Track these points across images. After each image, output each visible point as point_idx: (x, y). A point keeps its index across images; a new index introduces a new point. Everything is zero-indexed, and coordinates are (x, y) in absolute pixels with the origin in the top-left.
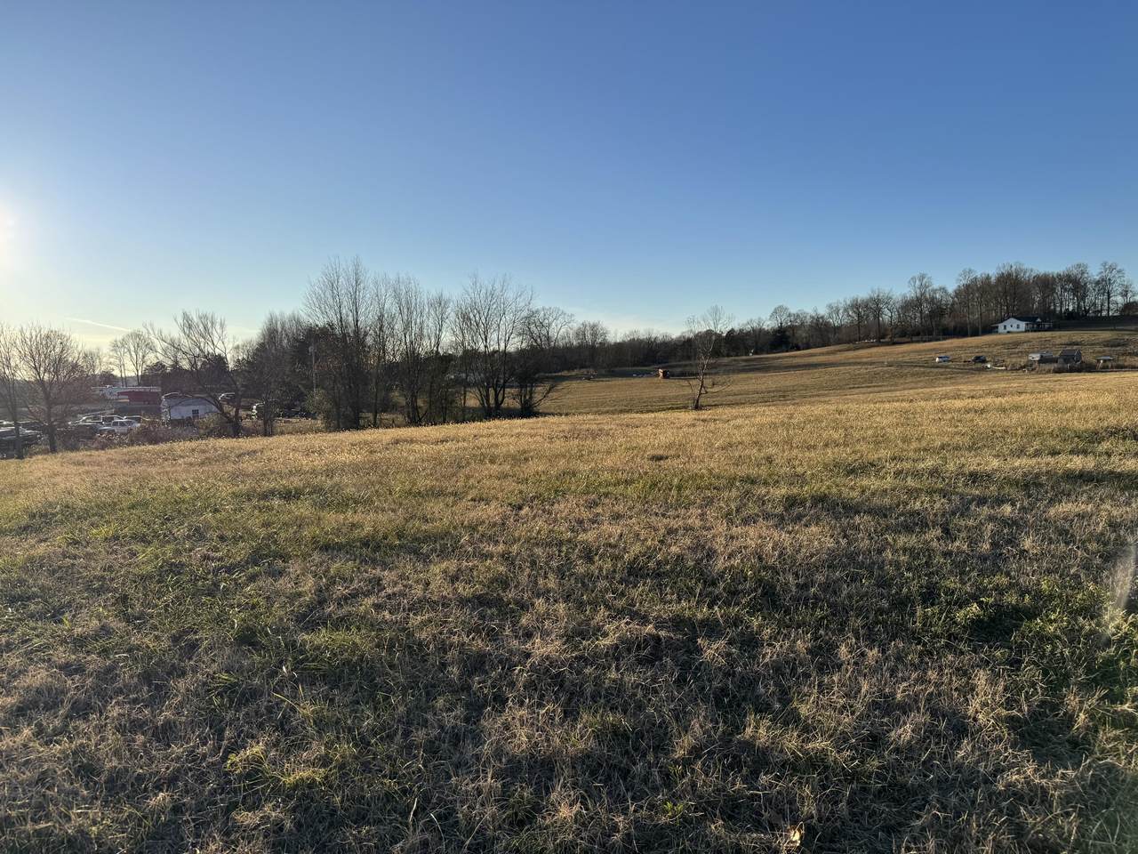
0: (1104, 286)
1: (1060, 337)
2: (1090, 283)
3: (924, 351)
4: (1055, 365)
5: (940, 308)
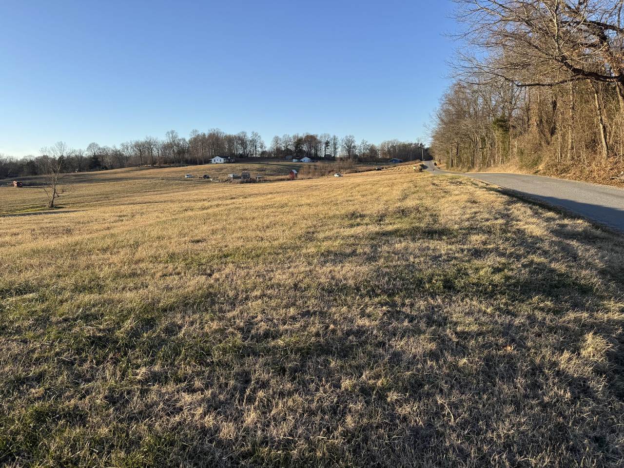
0: (253, 143)
2: (248, 141)
3: (179, 172)
4: (240, 180)
5: (183, 149)
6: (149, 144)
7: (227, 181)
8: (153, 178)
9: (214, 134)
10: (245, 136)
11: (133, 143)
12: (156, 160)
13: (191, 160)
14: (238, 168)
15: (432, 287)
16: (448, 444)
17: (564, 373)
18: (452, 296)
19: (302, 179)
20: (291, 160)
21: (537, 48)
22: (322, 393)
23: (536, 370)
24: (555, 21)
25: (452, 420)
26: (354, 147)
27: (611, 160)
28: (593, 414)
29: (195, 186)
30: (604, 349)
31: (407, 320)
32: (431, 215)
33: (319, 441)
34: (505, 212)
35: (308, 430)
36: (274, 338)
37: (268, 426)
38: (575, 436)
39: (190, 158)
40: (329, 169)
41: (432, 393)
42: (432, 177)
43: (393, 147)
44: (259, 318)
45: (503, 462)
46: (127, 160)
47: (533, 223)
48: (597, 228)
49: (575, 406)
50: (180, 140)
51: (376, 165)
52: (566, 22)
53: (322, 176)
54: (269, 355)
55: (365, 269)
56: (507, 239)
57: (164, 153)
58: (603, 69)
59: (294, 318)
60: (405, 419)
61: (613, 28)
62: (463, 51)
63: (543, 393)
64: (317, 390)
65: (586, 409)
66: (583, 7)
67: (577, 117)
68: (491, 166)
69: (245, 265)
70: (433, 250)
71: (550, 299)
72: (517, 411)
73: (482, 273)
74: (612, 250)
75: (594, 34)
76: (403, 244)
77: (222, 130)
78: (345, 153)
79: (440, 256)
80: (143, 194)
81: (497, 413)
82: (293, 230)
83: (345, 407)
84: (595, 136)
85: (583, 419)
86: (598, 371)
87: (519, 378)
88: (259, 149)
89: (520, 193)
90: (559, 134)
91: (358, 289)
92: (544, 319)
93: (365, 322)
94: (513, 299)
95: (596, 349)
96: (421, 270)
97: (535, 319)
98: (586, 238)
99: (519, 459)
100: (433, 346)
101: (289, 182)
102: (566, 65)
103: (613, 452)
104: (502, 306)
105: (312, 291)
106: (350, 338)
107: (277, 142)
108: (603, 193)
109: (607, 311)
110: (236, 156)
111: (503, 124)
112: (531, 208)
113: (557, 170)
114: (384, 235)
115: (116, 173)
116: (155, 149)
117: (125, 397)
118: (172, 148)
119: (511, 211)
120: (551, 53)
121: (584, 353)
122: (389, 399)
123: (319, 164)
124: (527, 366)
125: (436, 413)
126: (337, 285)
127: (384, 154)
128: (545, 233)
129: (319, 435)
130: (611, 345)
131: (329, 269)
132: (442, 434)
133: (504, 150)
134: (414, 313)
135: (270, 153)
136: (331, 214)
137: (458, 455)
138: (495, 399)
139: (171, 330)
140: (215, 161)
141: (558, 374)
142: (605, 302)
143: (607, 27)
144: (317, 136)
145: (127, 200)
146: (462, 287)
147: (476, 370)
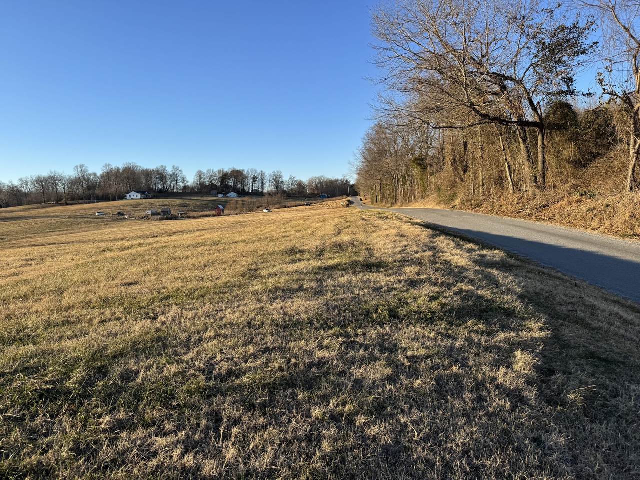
0: (174, 177)
2: (168, 176)
3: (88, 209)
4: (159, 217)
5: (93, 184)
6: (54, 179)
7: (145, 218)
8: (58, 217)
9: (130, 168)
10: (164, 170)
11: (34, 179)
12: (61, 196)
13: (103, 196)
14: (158, 204)
15: (379, 317)
16: (416, 457)
17: (502, 386)
18: (398, 325)
19: (230, 215)
20: (217, 195)
21: (448, 94)
22: (295, 424)
23: (479, 386)
24: (463, 71)
25: (417, 436)
26: (282, 182)
27: (517, 195)
28: (530, 419)
29: (107, 225)
30: (532, 363)
31: (362, 349)
32: (367, 249)
33: (300, 467)
34: (431, 245)
35: (288, 458)
36: (238, 377)
37: (249, 459)
38: (518, 439)
39: (101, 194)
40: (258, 205)
41: (394, 414)
42: (360, 212)
43: (320, 182)
44: (219, 358)
45: (464, 467)
46: (26, 197)
47: (458, 255)
48: (511, 257)
49: (515, 414)
50: (90, 175)
51: (305, 200)
52: (472, 73)
53: (250, 211)
54: (237, 393)
55: (315, 303)
56: (437, 270)
57: (71, 188)
58: (505, 114)
59: (255, 356)
60: (375, 439)
61: (511, 79)
62: (384, 95)
63: (488, 405)
64: (290, 421)
65: (524, 415)
66: (486, 60)
67: (486, 156)
68: (412, 201)
69: (191, 306)
70: (374, 282)
71: (482, 322)
72: (469, 423)
73: (420, 301)
74: (526, 277)
75: (496, 84)
76: (346, 278)
78: (273, 189)
79: (381, 287)
80: (47, 235)
81: (453, 425)
82: (233, 268)
83: (319, 435)
84: (502, 174)
85: (523, 424)
86: (530, 382)
87: (467, 393)
88: (181, 184)
89: (441, 227)
90: (471, 173)
91: (311, 323)
92: (480, 340)
93: (324, 354)
94: (451, 324)
95: (525, 364)
96: (366, 302)
97: (472, 341)
98: (503, 266)
99: (477, 462)
100: (389, 371)
101: (215, 218)
102: (474, 111)
103: (549, 449)
104: (442, 331)
105: (267, 329)
106: (313, 370)
107: (200, 177)
108: (512, 225)
109: (530, 330)
110: (155, 191)
111: (421, 162)
112: (453, 241)
113: (471, 205)
114: (326, 270)
115: (12, 212)
116: (60, 185)
117: (92, 448)
118: (80, 183)
119: (436, 244)
120: (461, 99)
121: (516, 368)
122: (358, 423)
123: (247, 199)
124: (471, 383)
125: (401, 431)
126: (290, 321)
127: (312, 189)
128: (469, 263)
129: (300, 462)
130: (537, 359)
131: (280, 306)
132: (409, 449)
133: (424, 187)
134: (368, 342)
135: (193, 189)
136: (270, 250)
137: (425, 466)
138: (449, 414)
139: (127, 376)
140: (130, 197)
141: (498, 387)
142: (527, 323)
143: (506, 78)
144: (243, 171)
145: (27, 242)
146: (406, 316)
147: (430, 389)
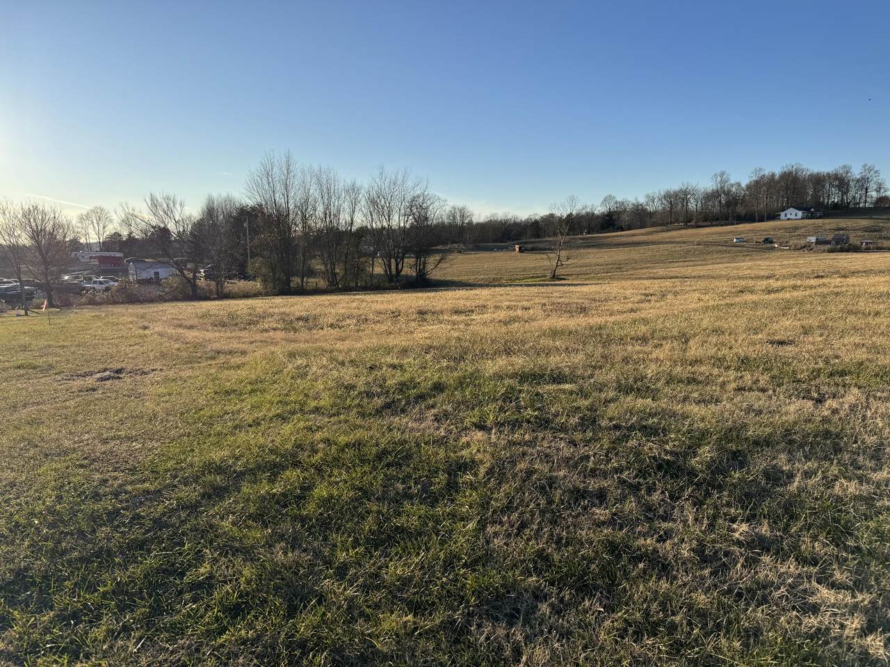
0: (863, 183)
1: (829, 224)
2: (853, 181)
3: (724, 233)
4: (828, 247)
5: (735, 198)
6: (685, 193)
7: (804, 247)
8: (684, 243)
9: (791, 173)
10: (847, 173)
11: (662, 193)
12: (692, 215)
13: (746, 215)
14: (828, 227)
29: (747, 255)
39: (743, 212)
46: (651, 217)
50: (732, 185)
57: (704, 205)
77: (805, 166)
80: (669, 265)
88: (874, 194)
110: (827, 207)
115: (634, 235)
116: (692, 201)
117: (721, 559)
118: (717, 198)
139: (775, 476)
140: (786, 216)
